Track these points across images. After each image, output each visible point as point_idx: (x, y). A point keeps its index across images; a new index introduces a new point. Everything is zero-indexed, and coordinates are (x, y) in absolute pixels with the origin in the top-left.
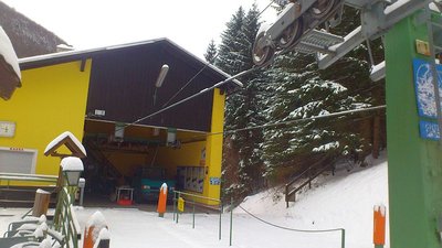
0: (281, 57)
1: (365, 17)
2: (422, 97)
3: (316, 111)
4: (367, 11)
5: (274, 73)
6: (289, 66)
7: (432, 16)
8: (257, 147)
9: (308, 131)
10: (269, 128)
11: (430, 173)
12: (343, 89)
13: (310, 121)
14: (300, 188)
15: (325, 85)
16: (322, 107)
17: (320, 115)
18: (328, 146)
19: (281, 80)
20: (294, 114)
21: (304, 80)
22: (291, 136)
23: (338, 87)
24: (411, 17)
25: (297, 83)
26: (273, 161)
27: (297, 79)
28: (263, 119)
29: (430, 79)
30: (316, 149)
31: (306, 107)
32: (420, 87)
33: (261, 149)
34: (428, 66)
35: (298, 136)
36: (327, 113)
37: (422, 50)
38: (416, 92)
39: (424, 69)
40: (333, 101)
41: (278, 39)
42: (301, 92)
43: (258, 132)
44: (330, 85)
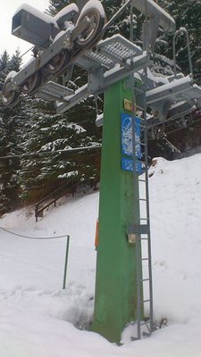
0: (38, 100)
1: (91, 77)
2: (125, 141)
3: (62, 146)
4: (92, 72)
5: (31, 112)
6: (44, 108)
7: (136, 83)
8: (15, 173)
9: (55, 161)
10: (26, 158)
11: (126, 195)
12: (83, 130)
13: (58, 153)
14: (48, 206)
15: (70, 126)
16: (67, 143)
17: (65, 149)
18: (69, 174)
19: (37, 119)
20: (44, 147)
21: (55, 121)
22: (42, 165)
23: (80, 129)
24: (122, 81)
25: (48, 123)
26: (28, 185)
27: (49, 120)
28: (21, 150)
29: (131, 129)
30: (60, 176)
31: (54, 143)
32: (124, 134)
33: (18, 174)
34: (130, 119)
35: (49, 165)
36: (70, 148)
37: (128, 107)
38: (121, 137)
39: (128, 121)
40: (75, 139)
41: (22, 85)
42: (51, 130)
43: (16, 161)
44: (73, 126)
